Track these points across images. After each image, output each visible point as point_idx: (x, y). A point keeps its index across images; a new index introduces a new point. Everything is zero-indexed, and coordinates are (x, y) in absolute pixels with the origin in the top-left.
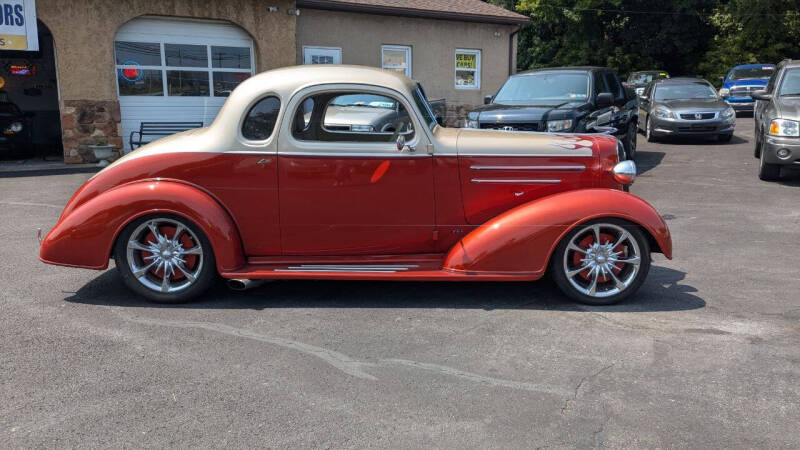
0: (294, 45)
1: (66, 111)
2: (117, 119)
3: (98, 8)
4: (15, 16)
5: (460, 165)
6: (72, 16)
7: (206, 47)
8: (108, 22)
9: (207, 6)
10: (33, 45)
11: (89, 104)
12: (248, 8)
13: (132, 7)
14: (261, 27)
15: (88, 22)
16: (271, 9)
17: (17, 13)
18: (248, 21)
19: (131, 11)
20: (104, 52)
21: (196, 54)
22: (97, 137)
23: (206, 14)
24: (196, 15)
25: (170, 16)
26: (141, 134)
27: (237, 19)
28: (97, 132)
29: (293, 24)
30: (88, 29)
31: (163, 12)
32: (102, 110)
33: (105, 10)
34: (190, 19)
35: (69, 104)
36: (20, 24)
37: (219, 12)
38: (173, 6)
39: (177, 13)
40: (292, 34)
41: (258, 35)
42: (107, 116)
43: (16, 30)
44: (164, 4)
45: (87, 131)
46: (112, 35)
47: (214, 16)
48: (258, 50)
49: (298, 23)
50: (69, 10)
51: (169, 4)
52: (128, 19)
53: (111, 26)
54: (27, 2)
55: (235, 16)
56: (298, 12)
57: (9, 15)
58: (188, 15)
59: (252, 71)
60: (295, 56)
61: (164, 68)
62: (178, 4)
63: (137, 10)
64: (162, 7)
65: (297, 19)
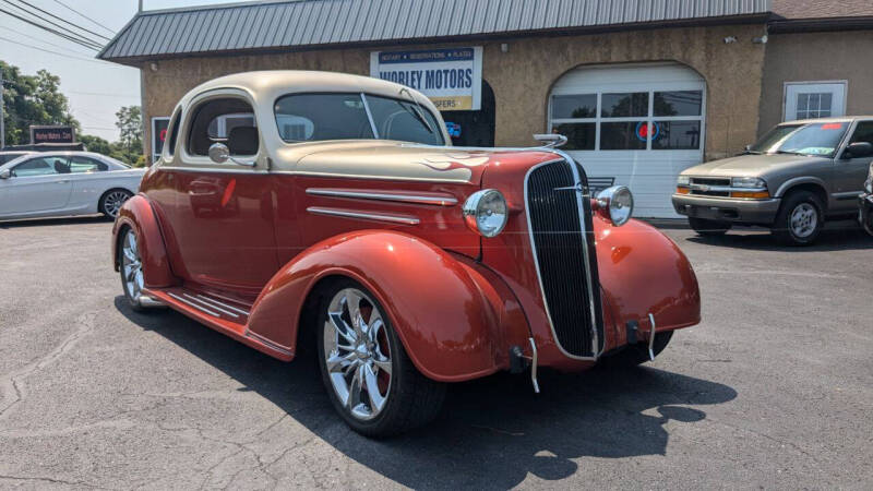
0: (759, 81)
3: (535, 64)
4: (465, 79)
6: (512, 74)
7: (648, 93)
8: (544, 77)
9: (647, 47)
10: (476, 105)
12: (699, 43)
13: (567, 59)
14: (714, 63)
15: (525, 78)
16: (727, 40)
17: (468, 77)
18: (697, 58)
19: (566, 63)
20: (537, 106)
21: (636, 102)
23: (646, 56)
24: (634, 58)
25: (607, 64)
27: (684, 56)
29: (760, 55)
30: (525, 85)
31: (598, 60)
33: (541, 65)
34: (629, 63)
36: (468, 86)
37: (661, 53)
38: (610, 51)
39: (614, 59)
40: (757, 69)
41: (708, 73)
43: (465, 92)
44: (599, 51)
46: (546, 89)
47: (655, 57)
48: (708, 92)
49: (766, 53)
50: (511, 68)
51: (606, 50)
52: (562, 71)
53: (546, 80)
54: (476, 66)
55: (680, 54)
56: (765, 39)
57: (461, 79)
58: (625, 59)
59: (702, 118)
60: (759, 94)
61: (598, 120)
62: (615, 49)
63: (571, 59)
64: (598, 54)
65: (764, 47)
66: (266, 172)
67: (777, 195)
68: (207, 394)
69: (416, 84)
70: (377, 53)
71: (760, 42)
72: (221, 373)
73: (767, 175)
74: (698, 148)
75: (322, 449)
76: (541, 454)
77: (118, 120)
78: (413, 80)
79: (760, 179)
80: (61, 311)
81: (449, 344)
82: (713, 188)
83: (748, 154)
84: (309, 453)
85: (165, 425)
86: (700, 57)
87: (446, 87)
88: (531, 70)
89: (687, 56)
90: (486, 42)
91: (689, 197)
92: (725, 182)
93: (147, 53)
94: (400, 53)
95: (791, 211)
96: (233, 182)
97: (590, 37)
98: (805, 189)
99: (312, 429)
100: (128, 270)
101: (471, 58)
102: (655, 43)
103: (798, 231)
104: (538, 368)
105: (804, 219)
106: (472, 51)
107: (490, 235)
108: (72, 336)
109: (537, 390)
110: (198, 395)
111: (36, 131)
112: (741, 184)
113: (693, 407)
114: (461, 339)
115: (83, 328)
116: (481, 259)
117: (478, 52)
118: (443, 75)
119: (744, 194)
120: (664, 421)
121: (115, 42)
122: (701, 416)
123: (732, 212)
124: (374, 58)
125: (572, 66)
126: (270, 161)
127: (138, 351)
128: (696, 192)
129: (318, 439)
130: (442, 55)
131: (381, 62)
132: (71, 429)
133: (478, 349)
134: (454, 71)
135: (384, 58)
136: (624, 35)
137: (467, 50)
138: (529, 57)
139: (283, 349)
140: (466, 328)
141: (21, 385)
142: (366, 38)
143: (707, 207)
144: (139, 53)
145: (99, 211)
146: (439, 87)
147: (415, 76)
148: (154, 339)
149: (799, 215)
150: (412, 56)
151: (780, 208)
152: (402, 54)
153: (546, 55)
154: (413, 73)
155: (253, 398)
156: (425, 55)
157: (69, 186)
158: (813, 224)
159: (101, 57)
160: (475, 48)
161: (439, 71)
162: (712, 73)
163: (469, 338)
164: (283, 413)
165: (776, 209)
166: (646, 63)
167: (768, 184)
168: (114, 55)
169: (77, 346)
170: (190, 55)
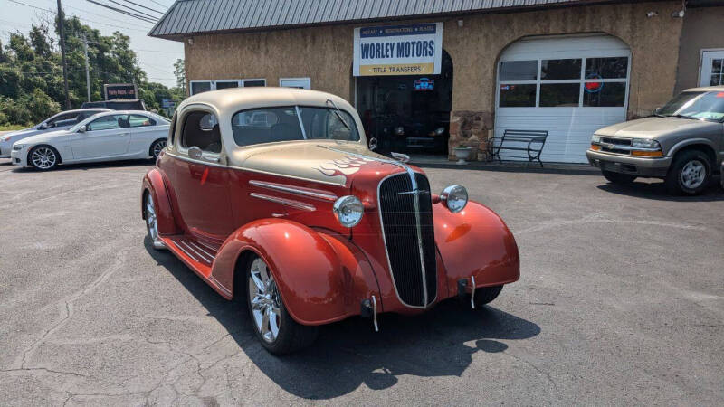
0: (677, 50)
1: (454, 120)
2: (489, 126)
3: (486, 36)
4: (429, 49)
5: (245, 178)
6: (467, 44)
8: (493, 47)
9: (581, 21)
10: (437, 71)
11: (469, 114)
12: (625, 17)
13: (513, 32)
14: (637, 34)
15: (478, 48)
16: (649, 15)
17: (430, 47)
18: (624, 29)
19: (511, 35)
20: (486, 72)
21: (570, 68)
22: (473, 141)
23: (579, 30)
24: (569, 31)
25: (545, 36)
26: (503, 140)
27: (612, 29)
28: (473, 137)
29: (678, 28)
30: (477, 54)
31: (539, 32)
32: (479, 119)
33: (491, 36)
34: (565, 35)
35: (457, 114)
36: (431, 55)
37: (592, 26)
38: (548, 26)
39: (551, 32)
40: (675, 39)
41: (633, 43)
42: (482, 123)
43: (428, 59)
44: (540, 25)
45: (466, 136)
46: (495, 57)
47: (587, 29)
48: (633, 58)
49: (684, 25)
50: (466, 41)
51: (545, 24)
52: (508, 42)
53: (494, 50)
54: (437, 39)
55: (609, 27)
56: (682, 14)
57: (425, 49)
58: (561, 32)
59: (626, 80)
60: (676, 61)
61: (539, 82)
62: (553, 23)
63: (516, 33)
64: (539, 28)
65: (682, 21)
66: (225, 166)
67: (669, 154)
68: (183, 318)
69: (389, 53)
70: (359, 29)
71: (678, 17)
72: (196, 301)
73: (661, 137)
74: (623, 105)
75: (243, 359)
76: (377, 371)
77: (175, 70)
78: (387, 50)
79: (655, 141)
80: (108, 247)
81: (315, 299)
82: (618, 147)
83: (655, 116)
84: (231, 363)
85: (151, 340)
86: (626, 30)
87: (413, 55)
88: (483, 41)
89: (614, 29)
90: (446, 18)
91: (599, 153)
92: (627, 142)
93: (184, 31)
94: (376, 29)
95: (682, 167)
96: (207, 170)
97: (532, 14)
98: (696, 148)
99: (241, 346)
100: (150, 220)
101: (434, 32)
102: (588, 17)
103: (687, 183)
104: (378, 315)
105: (694, 174)
106: (435, 26)
107: (349, 226)
108: (110, 269)
109: (377, 329)
110: (178, 318)
111: (108, 88)
112: (639, 144)
113: (499, 340)
114: (323, 296)
115: (118, 262)
116: (351, 238)
117: (440, 27)
118: (411, 46)
119: (642, 153)
120: (475, 350)
121: (161, 22)
122: (502, 348)
123: (631, 167)
124: (357, 33)
125: (516, 38)
126: (228, 159)
127: (148, 282)
128: (605, 149)
129: (242, 353)
130: (409, 30)
131: (362, 36)
132: (94, 340)
133: (334, 302)
134: (419, 42)
135: (364, 33)
136: (561, 11)
137: (431, 25)
138: (481, 31)
139: (227, 292)
140: (328, 289)
141: (71, 306)
142: (349, 18)
143: (612, 162)
144: (179, 32)
145: (151, 154)
146: (407, 56)
147: (389, 47)
148: (163, 272)
149: (689, 171)
150: (387, 31)
151: (671, 165)
152: (379, 29)
153: (495, 29)
154: (387, 44)
155: (213, 321)
156: (398, 30)
157: (129, 137)
158: (702, 178)
159: (151, 34)
160: (437, 23)
161: (408, 43)
162: (635, 43)
163: (329, 295)
164: (227, 333)
165: (668, 165)
166: (577, 34)
167: (662, 145)
168: (161, 33)
169: (111, 277)
170: (217, 32)
